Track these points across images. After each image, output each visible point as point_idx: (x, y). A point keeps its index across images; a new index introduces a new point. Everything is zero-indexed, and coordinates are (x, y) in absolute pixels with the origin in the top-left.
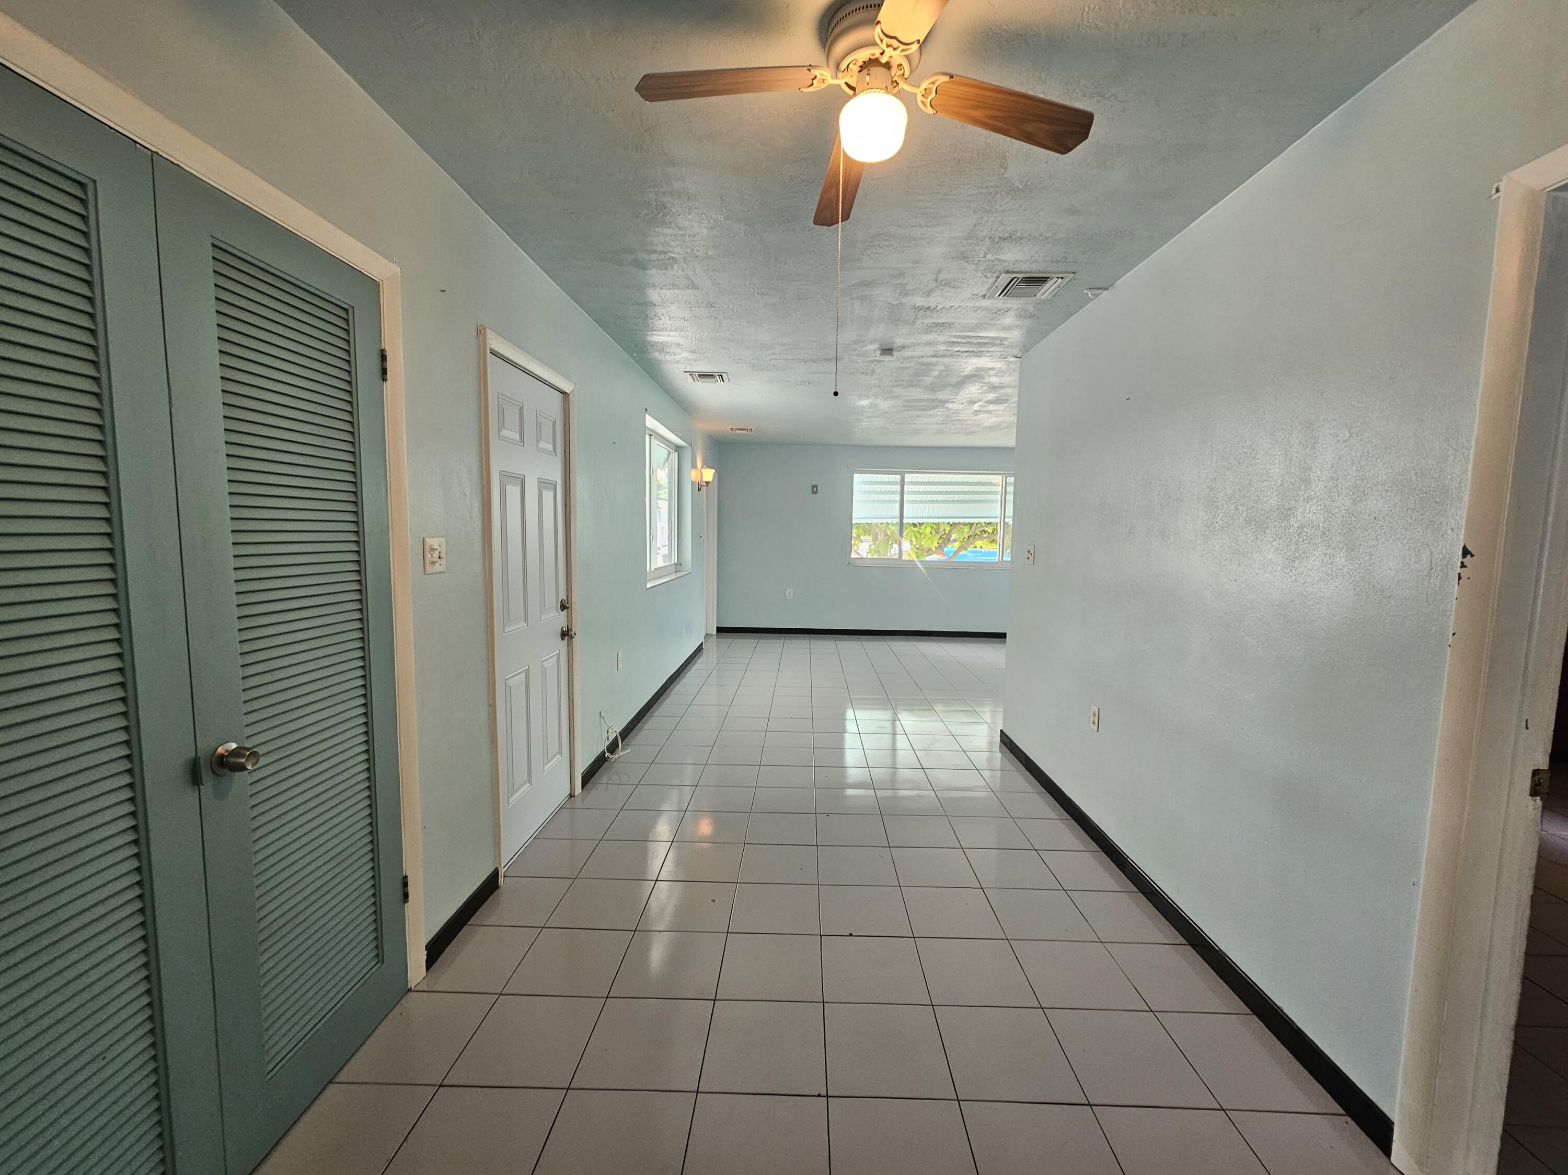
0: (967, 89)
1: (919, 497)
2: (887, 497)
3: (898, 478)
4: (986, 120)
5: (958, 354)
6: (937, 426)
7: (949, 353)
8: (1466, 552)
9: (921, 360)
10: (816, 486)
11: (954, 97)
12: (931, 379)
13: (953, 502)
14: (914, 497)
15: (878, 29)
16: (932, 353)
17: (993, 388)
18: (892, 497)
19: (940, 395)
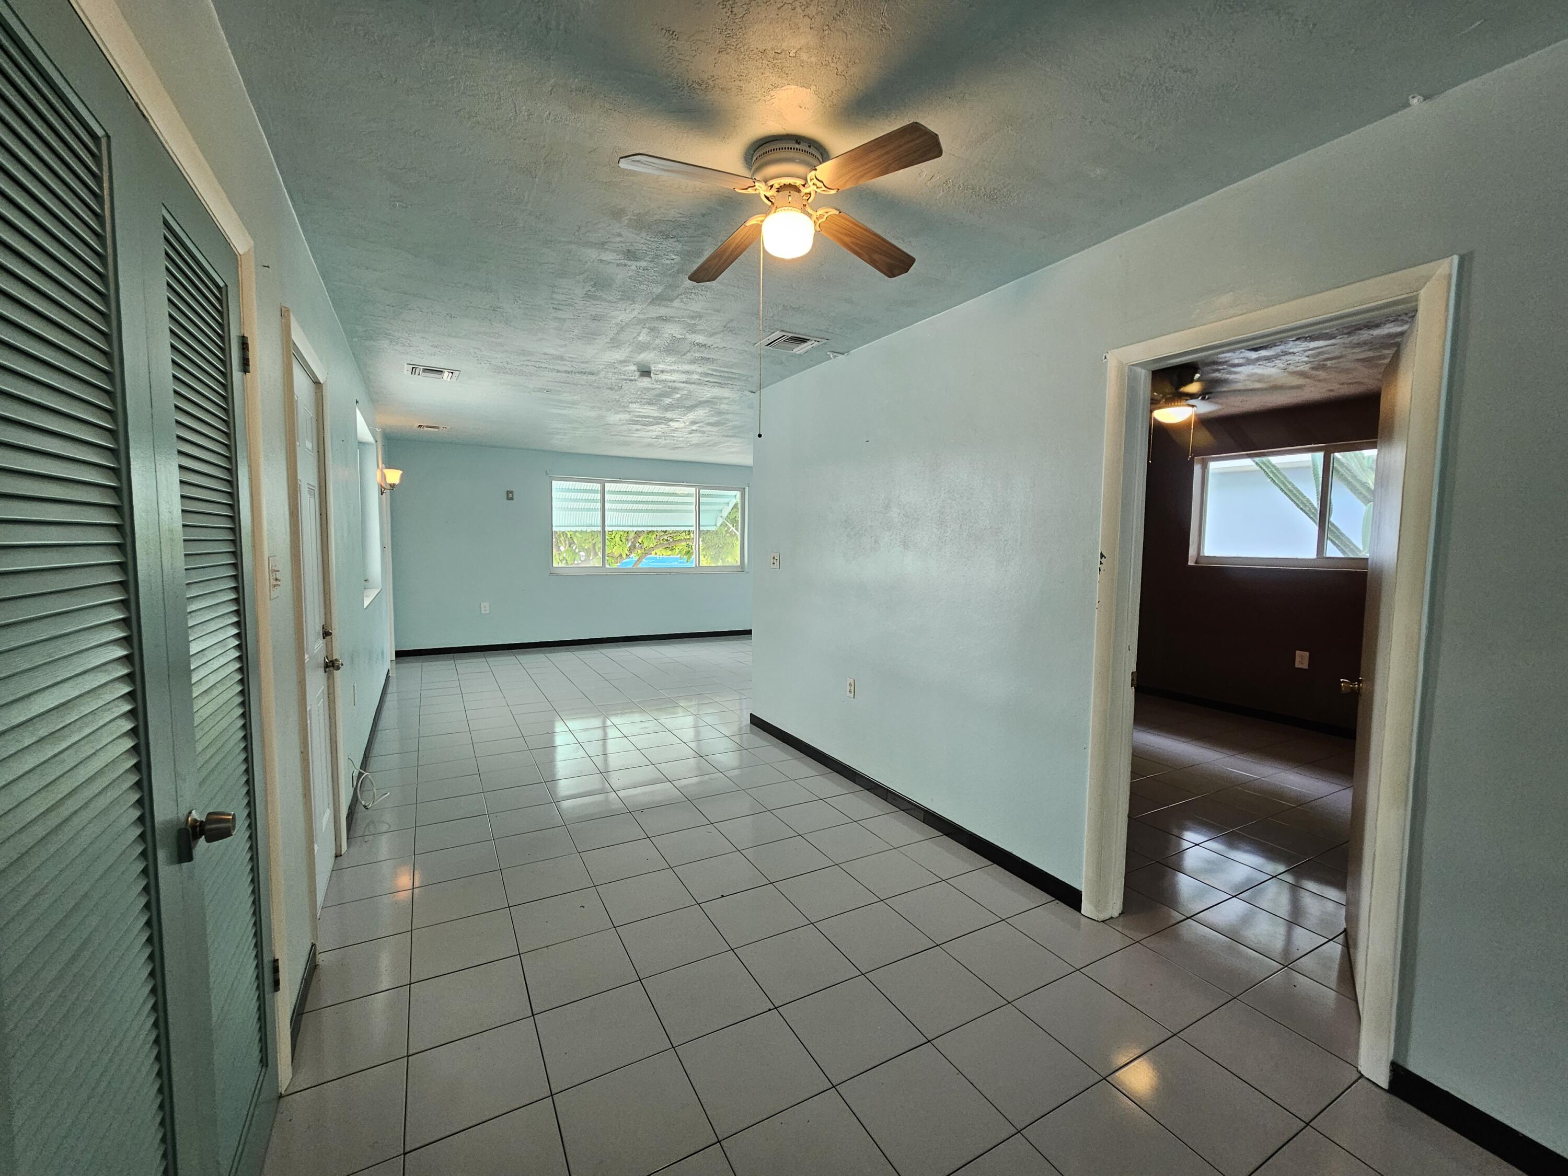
0: (847, 223)
1: (619, 506)
2: (587, 505)
3: (598, 486)
4: (851, 245)
5: (707, 383)
6: (650, 440)
7: (699, 381)
8: (1102, 556)
9: (670, 384)
10: (512, 492)
11: (838, 225)
12: (670, 400)
13: (647, 511)
14: (614, 506)
15: (813, 172)
16: (684, 380)
17: (720, 413)
18: (593, 505)
19: (669, 415)
